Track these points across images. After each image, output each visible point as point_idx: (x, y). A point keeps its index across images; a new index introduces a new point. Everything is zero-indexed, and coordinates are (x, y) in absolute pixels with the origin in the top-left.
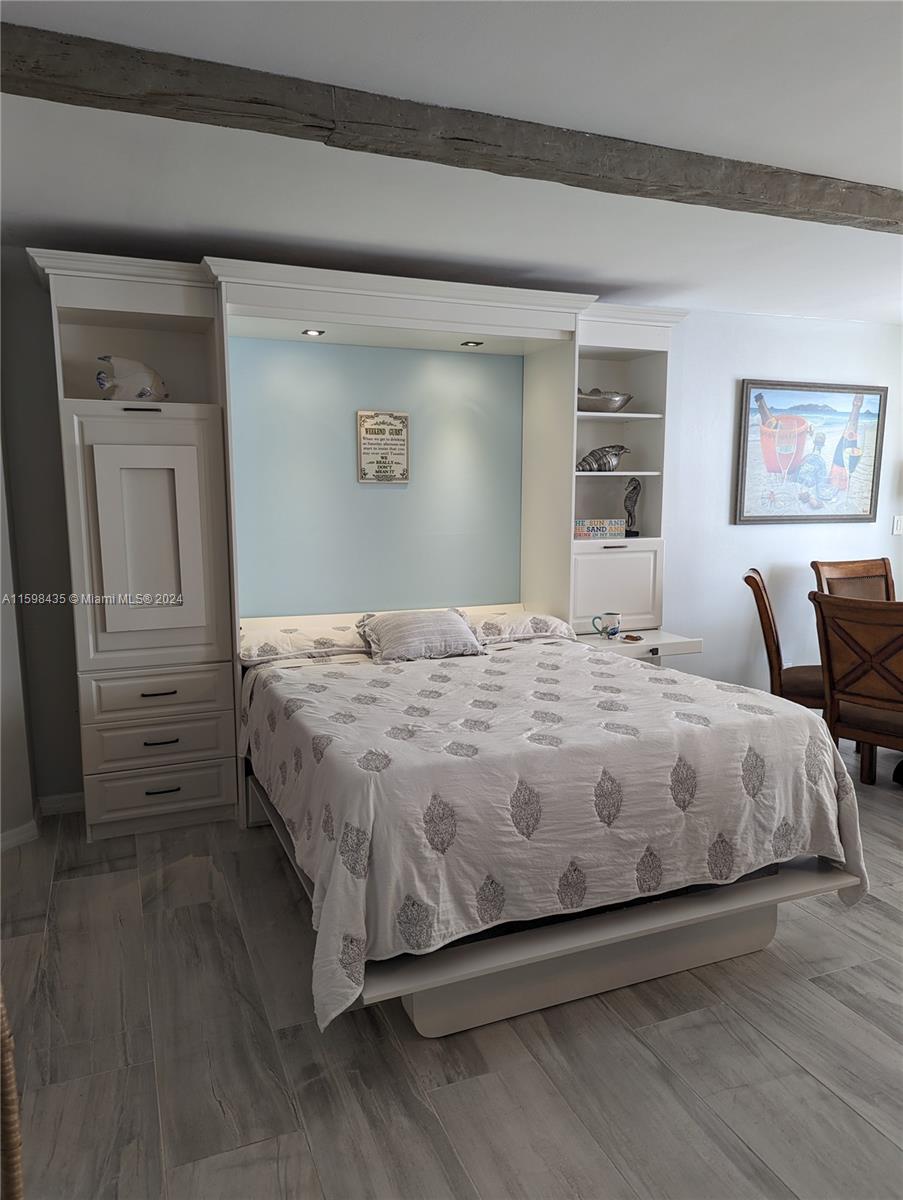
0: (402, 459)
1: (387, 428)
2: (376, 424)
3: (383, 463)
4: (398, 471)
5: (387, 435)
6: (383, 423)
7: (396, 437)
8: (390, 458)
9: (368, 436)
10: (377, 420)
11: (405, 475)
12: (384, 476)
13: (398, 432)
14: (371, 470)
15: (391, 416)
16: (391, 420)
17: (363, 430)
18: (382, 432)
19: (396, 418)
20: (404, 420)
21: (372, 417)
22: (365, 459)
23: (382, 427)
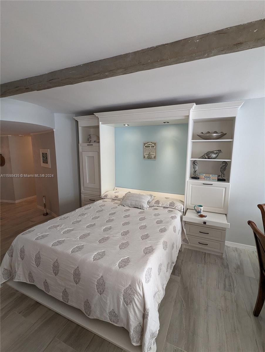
0: (154, 153)
1: (150, 146)
2: (148, 145)
3: (149, 155)
4: (153, 156)
5: (150, 148)
6: (150, 144)
7: (153, 148)
8: (151, 153)
9: (146, 148)
10: (148, 144)
11: (155, 157)
12: (149, 158)
13: (153, 147)
14: (146, 156)
15: (151, 143)
16: (152, 144)
17: (145, 146)
18: (149, 147)
19: (153, 143)
20: (155, 144)
21: (147, 143)
22: (145, 153)
23: (149, 145)
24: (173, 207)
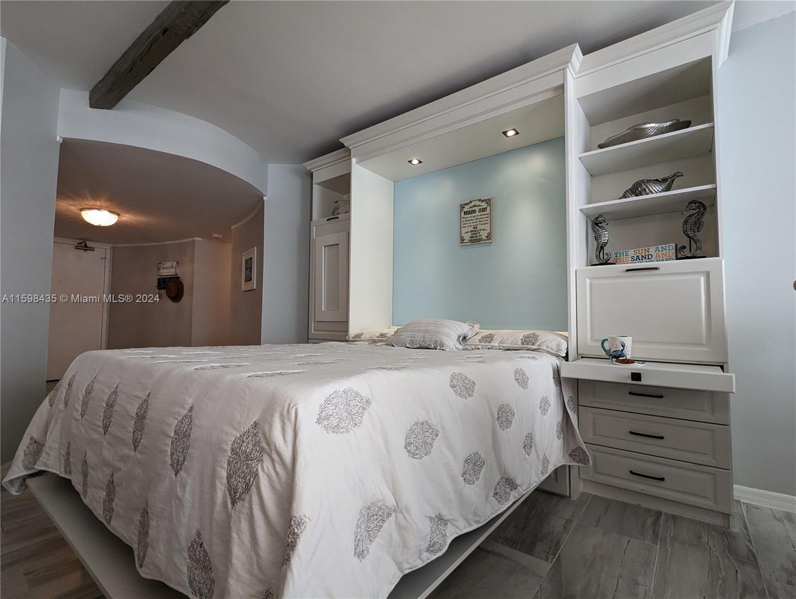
0: (487, 227)
1: (477, 209)
2: (471, 207)
3: (475, 231)
4: (484, 235)
5: (477, 213)
6: (475, 206)
7: (483, 213)
8: (479, 227)
9: (466, 216)
10: (471, 205)
11: (489, 237)
12: (475, 240)
13: (484, 210)
14: (467, 237)
15: (480, 200)
16: (480, 203)
17: (463, 213)
18: (474, 212)
19: (483, 201)
20: (488, 201)
21: (468, 204)
22: (464, 230)
23: (474, 208)
24: (533, 345)
